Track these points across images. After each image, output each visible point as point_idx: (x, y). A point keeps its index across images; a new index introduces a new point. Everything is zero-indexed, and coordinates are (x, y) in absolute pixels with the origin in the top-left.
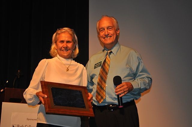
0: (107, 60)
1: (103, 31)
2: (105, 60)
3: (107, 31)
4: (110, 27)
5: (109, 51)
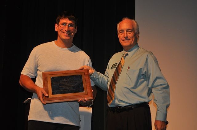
0: (122, 62)
1: (122, 33)
2: (120, 62)
3: (127, 34)
4: (129, 30)
5: (126, 53)
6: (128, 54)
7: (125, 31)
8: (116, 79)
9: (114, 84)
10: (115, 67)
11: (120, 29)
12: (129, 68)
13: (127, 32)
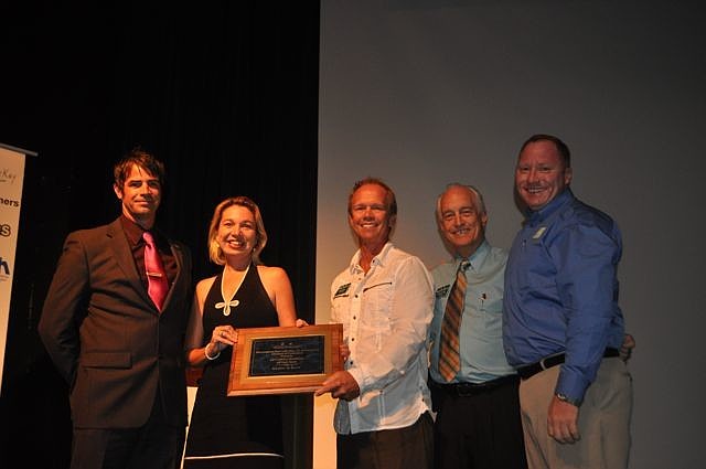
0: (459, 283)
1: (451, 217)
2: (456, 282)
3: (460, 218)
5: (464, 263)
6: (470, 265)
7: (457, 213)
8: (454, 324)
9: (453, 334)
10: (444, 295)
11: (444, 210)
12: (484, 296)
13: (460, 213)
